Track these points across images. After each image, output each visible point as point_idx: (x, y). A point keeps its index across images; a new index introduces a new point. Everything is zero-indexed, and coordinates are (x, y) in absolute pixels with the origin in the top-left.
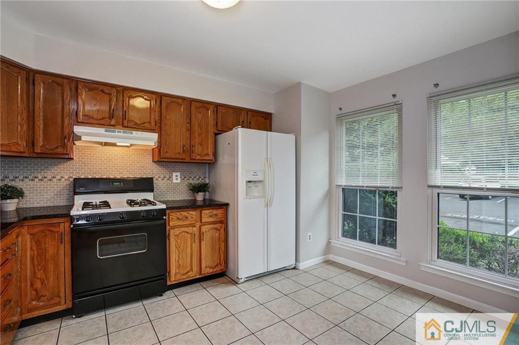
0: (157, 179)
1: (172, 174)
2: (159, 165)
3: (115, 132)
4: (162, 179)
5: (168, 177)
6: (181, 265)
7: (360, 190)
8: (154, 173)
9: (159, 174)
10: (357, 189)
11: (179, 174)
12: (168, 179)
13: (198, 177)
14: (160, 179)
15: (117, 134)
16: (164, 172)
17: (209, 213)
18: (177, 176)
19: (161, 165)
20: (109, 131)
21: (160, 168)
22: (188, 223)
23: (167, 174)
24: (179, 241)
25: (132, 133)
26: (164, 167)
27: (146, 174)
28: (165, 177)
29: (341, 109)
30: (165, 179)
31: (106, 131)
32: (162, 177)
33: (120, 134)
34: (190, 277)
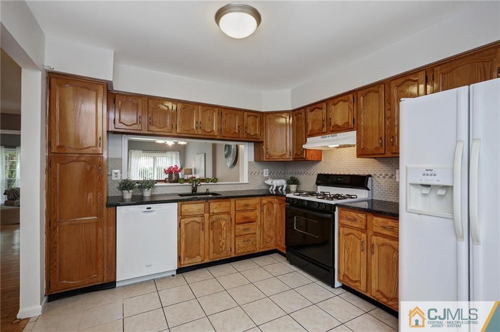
0: (378, 177)
1: (395, 171)
2: (380, 162)
3: (326, 137)
4: (384, 177)
5: (390, 175)
6: (351, 269)
8: (376, 171)
9: (380, 171)
12: (390, 177)
14: (381, 177)
15: (327, 138)
16: (386, 170)
17: (383, 222)
19: (383, 161)
20: (324, 138)
21: (382, 165)
22: (357, 226)
23: (389, 171)
24: (348, 242)
25: (336, 136)
26: (385, 164)
27: (368, 171)
28: (387, 175)
30: (387, 177)
31: (322, 138)
32: (383, 174)
33: (329, 138)
34: (358, 288)
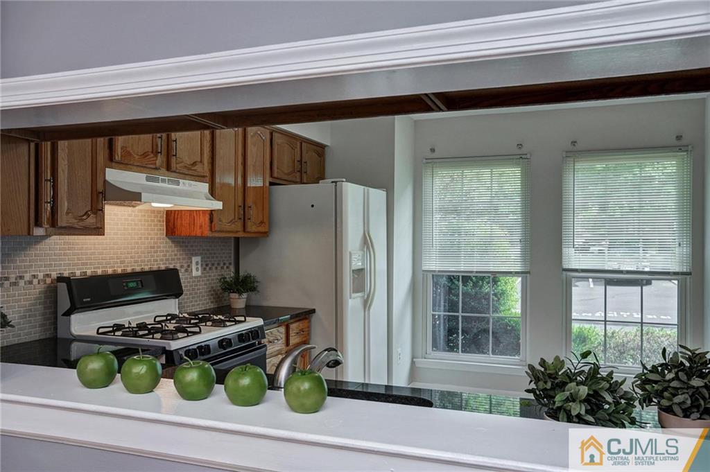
1: (191, 259)
2: (174, 243)
5: (186, 266)
7: (463, 276)
8: (168, 259)
9: (174, 259)
10: (459, 276)
11: (198, 259)
12: (186, 270)
13: (222, 265)
16: (181, 257)
17: (296, 328)
18: (197, 263)
19: (177, 242)
21: (176, 249)
23: (185, 259)
26: (180, 246)
27: (156, 261)
28: (183, 266)
29: (433, 150)
30: (183, 269)
31: (148, 179)
33: (161, 184)
